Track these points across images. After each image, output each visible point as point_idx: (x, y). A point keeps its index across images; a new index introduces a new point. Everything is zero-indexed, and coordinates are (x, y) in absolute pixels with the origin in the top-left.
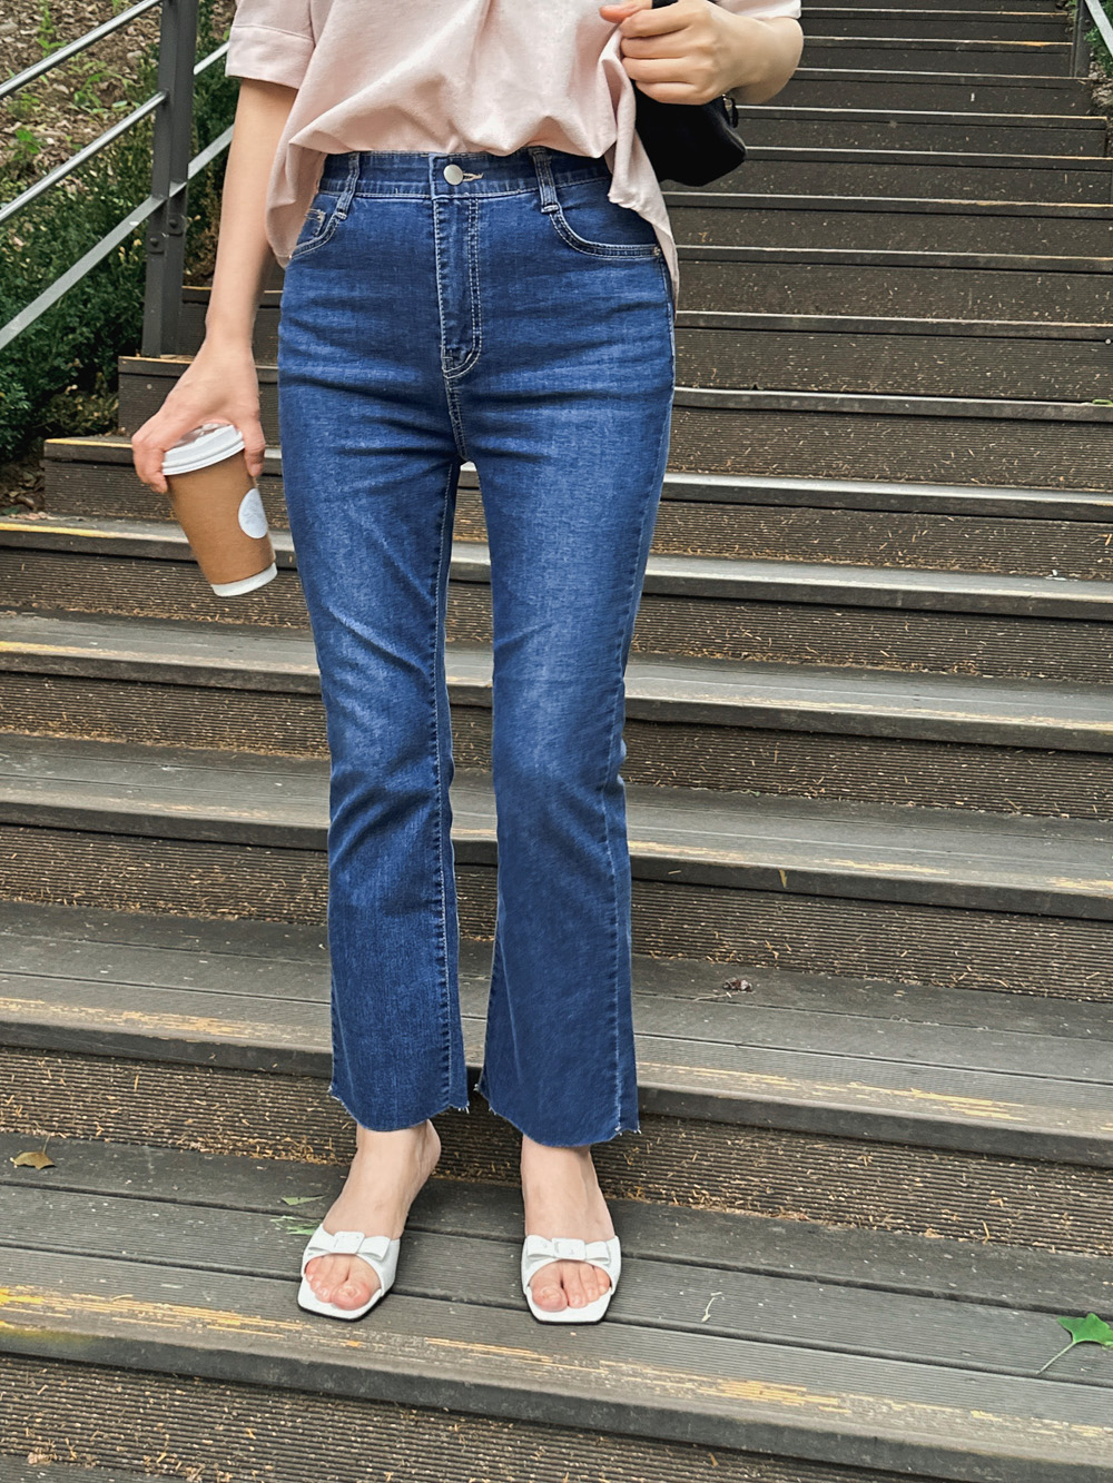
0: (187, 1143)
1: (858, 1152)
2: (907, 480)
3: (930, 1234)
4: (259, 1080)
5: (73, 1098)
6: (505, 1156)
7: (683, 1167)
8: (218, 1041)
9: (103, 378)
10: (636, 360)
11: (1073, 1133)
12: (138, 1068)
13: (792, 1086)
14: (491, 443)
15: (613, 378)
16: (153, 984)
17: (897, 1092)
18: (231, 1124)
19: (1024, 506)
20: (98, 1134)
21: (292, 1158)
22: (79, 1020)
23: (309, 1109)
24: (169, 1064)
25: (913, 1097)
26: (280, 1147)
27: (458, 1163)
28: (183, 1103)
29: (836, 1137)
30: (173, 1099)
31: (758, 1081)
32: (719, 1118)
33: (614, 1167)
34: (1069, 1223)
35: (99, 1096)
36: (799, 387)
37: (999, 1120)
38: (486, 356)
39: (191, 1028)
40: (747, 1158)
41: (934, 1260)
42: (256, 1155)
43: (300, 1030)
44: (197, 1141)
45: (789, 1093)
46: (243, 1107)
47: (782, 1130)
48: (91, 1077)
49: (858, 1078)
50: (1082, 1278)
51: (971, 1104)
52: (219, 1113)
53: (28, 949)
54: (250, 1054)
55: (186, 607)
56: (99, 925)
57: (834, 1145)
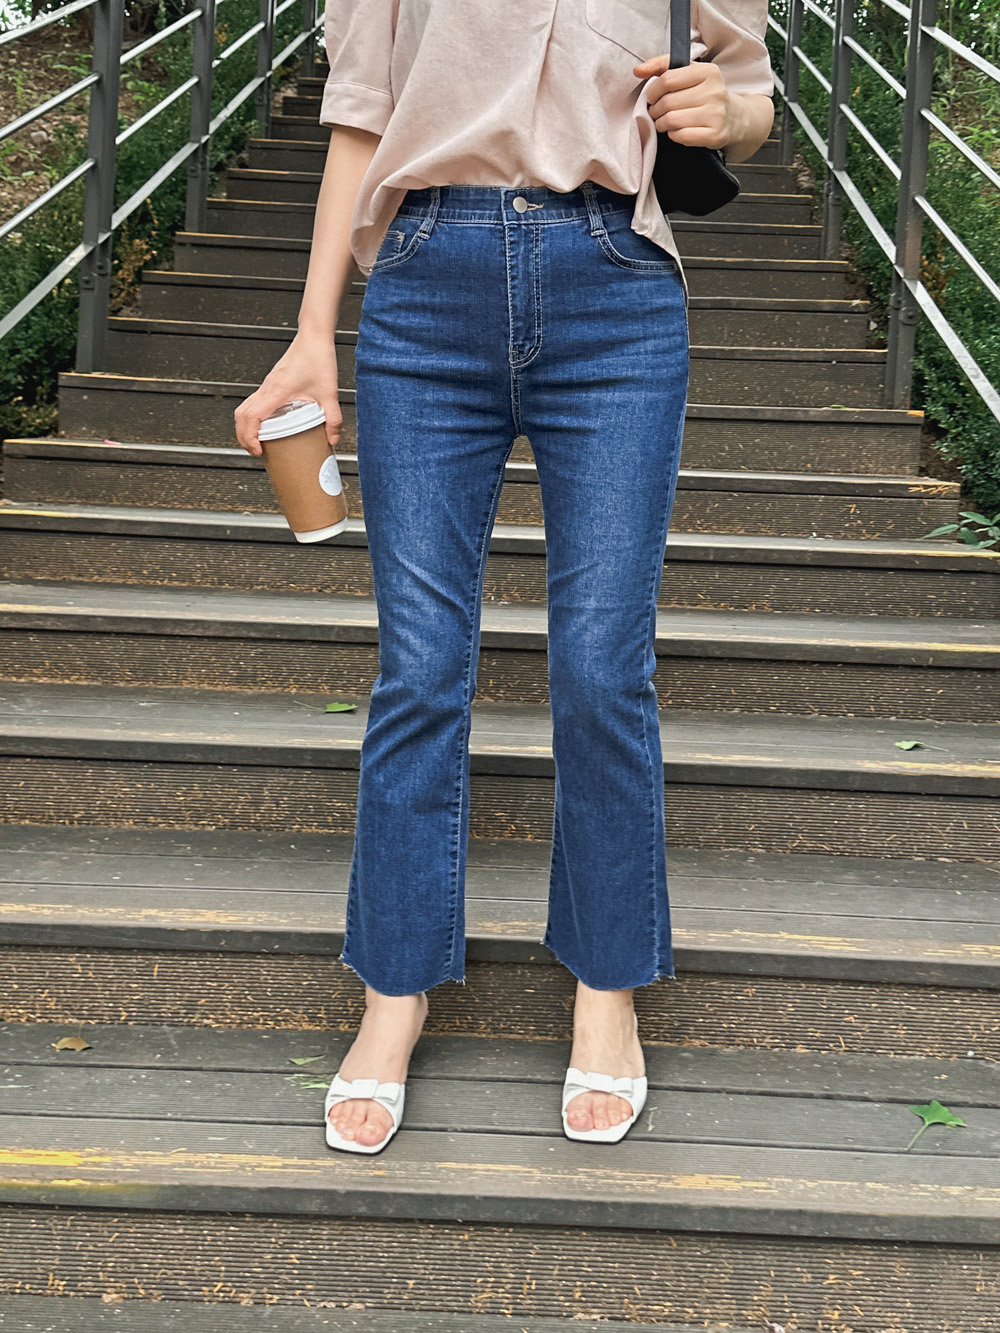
0: (200, 1020)
1: (745, 986)
3: (800, 1050)
4: (261, 961)
8: (227, 928)
9: (44, 391)
10: (665, 352)
12: (157, 957)
13: (691, 935)
14: (546, 420)
15: (649, 366)
16: (160, 885)
17: (768, 935)
18: (238, 1000)
20: (123, 1018)
21: (290, 1026)
22: (105, 919)
23: (305, 983)
24: (185, 952)
25: (782, 938)
26: (280, 1018)
28: (197, 986)
29: (728, 974)
30: (188, 983)
34: (903, 1032)
35: (123, 985)
37: (850, 952)
38: (546, 351)
39: (202, 919)
41: (807, 1069)
42: (259, 1027)
43: (294, 916)
44: (209, 1018)
45: (690, 942)
46: (248, 985)
47: (686, 972)
48: (117, 968)
49: (743, 927)
50: (918, 1075)
51: (828, 941)
52: (227, 992)
53: (45, 863)
54: (255, 938)
55: (138, 573)
56: (101, 840)
57: (726, 981)
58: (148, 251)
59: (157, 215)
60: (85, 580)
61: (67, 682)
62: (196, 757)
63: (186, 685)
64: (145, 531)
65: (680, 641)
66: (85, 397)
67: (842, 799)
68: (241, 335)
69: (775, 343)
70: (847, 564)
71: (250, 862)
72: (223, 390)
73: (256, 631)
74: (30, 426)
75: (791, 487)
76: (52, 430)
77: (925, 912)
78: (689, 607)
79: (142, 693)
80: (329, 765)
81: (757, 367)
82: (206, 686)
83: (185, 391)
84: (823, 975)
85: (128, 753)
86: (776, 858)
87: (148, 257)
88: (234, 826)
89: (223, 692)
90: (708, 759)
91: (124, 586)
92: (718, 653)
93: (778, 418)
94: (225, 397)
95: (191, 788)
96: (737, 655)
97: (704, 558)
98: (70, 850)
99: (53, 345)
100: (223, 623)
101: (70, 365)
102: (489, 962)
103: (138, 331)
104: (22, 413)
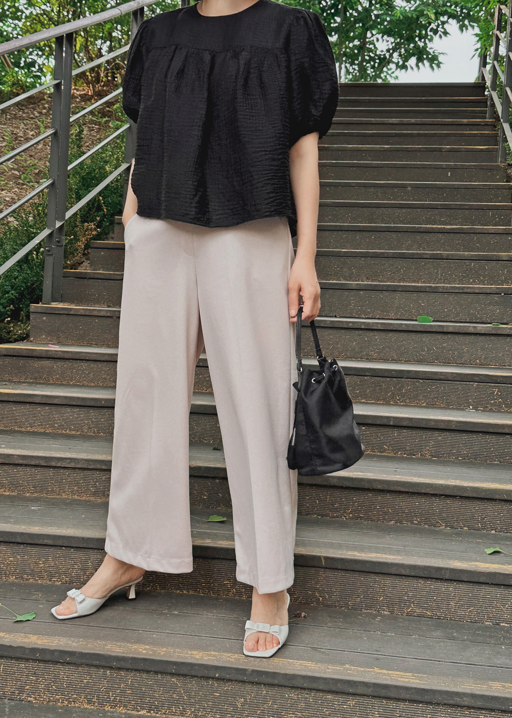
0: (26, 698)
1: (348, 699)
2: (405, 361)
4: (61, 666)
7: (265, 708)
8: (41, 647)
11: (448, 689)
12: (3, 661)
13: (316, 667)
17: (367, 669)
18: (47, 688)
19: (455, 375)
21: (77, 705)
23: (85, 681)
24: (18, 659)
25: (374, 672)
26: (71, 700)
27: (157, 707)
28: (24, 679)
29: (337, 692)
30: (20, 676)
31: (301, 665)
32: (282, 684)
33: (232, 708)
36: (357, 316)
37: (414, 683)
39: (28, 640)
40: (295, 703)
42: (59, 704)
43: (82, 641)
44: (31, 697)
45: (315, 670)
46: (53, 680)
47: (311, 689)
49: (352, 663)
51: (401, 675)
52: (41, 683)
54: (55, 654)
55: (52, 426)
57: (336, 696)
58: (95, 230)
59: (105, 206)
60: (23, 430)
62: (50, 542)
63: (64, 496)
64: (56, 401)
65: (356, 479)
66: (45, 318)
67: (439, 584)
69: (472, 280)
70: (478, 430)
73: (105, 465)
74: (15, 335)
75: (455, 377)
76: (24, 338)
77: (475, 660)
78: (378, 454)
79: (36, 500)
81: (453, 298)
82: (76, 497)
83: (99, 314)
84: (396, 696)
85: (12, 538)
86: (395, 618)
87: (94, 233)
88: (71, 583)
89: (85, 500)
90: (355, 556)
91: (44, 434)
92: (379, 487)
93: (457, 331)
95: (47, 560)
96: (392, 488)
97: (387, 424)
99: (34, 286)
100: (87, 460)
101: (38, 300)
102: (192, 676)
103: (82, 277)
104: (10, 328)
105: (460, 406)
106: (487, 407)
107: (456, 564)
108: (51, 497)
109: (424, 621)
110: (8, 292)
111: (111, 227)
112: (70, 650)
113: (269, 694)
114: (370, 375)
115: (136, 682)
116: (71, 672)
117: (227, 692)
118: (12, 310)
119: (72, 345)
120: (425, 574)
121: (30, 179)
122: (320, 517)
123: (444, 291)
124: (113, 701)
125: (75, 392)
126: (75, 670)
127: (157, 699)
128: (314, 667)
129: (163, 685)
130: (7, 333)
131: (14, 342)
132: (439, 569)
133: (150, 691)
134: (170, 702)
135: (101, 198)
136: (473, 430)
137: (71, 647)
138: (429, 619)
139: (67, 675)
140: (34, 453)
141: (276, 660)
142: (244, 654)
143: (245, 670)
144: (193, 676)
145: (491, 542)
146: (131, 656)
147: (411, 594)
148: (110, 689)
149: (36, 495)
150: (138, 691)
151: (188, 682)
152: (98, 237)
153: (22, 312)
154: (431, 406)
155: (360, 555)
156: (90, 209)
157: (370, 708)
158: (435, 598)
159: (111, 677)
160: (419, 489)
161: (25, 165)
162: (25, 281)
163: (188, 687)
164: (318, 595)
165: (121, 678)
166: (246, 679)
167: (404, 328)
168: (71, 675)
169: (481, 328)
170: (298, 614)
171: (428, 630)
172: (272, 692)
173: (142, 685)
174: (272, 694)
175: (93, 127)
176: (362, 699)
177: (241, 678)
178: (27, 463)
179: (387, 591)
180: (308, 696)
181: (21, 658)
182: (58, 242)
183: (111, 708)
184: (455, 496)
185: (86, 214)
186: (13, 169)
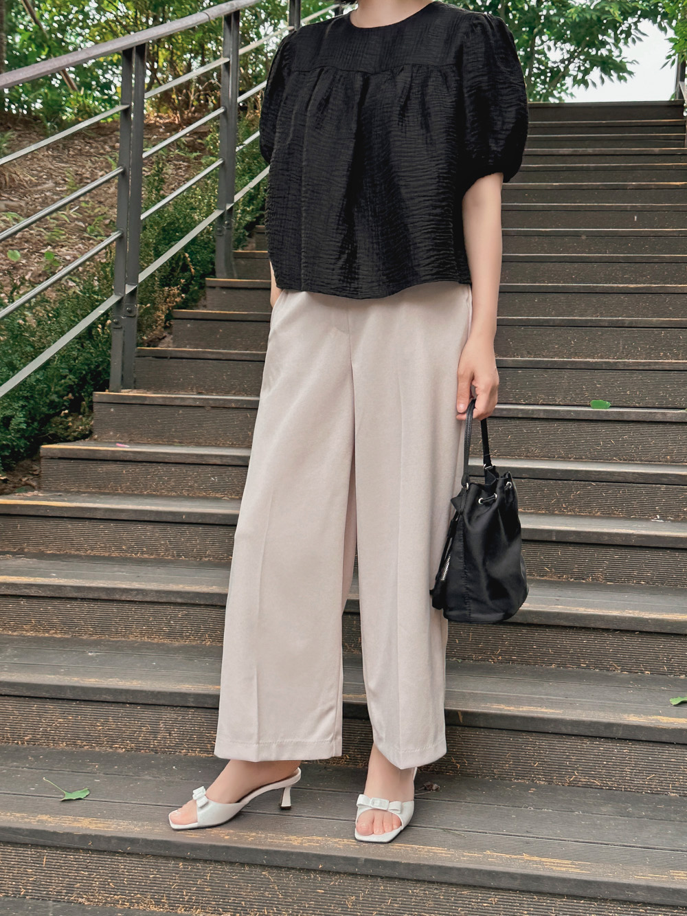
0: (77, 899)
1: (489, 895)
2: (575, 458)
4: (120, 858)
5: (6, 871)
6: (273, 904)
7: (382, 908)
8: (93, 833)
9: (86, 405)
11: (617, 880)
12: (45, 851)
13: (449, 854)
17: (514, 856)
18: (103, 886)
19: (637, 476)
20: (22, 893)
21: (141, 907)
22: (9, 821)
23: (151, 876)
24: (64, 849)
25: (523, 859)
26: (134, 901)
27: (244, 909)
28: (73, 874)
29: (475, 886)
30: (67, 871)
31: (428, 852)
32: (403, 876)
33: (340, 909)
35: (22, 869)
36: (514, 402)
39: (79, 825)
40: (422, 901)
42: (119, 906)
43: (146, 825)
44: (83, 898)
45: (446, 859)
46: (111, 875)
47: (441, 883)
48: (17, 857)
49: (494, 848)
51: (557, 863)
52: (96, 879)
54: (113, 841)
55: (119, 549)
56: (36, 757)
57: (474, 891)
58: (179, 295)
59: (193, 265)
60: (81, 553)
61: (47, 635)
62: (109, 698)
63: (132, 638)
64: (123, 517)
66: (112, 410)
67: (610, 745)
68: (236, 358)
69: (662, 354)
70: (665, 546)
71: (136, 780)
72: (211, 402)
73: (181, 597)
74: (75, 431)
75: (636, 478)
76: (84, 436)
77: (655, 842)
78: (538, 578)
79: (96, 644)
80: (206, 706)
81: (637, 377)
82: (146, 639)
83: (182, 404)
84: (551, 891)
85: (60, 694)
86: (555, 790)
87: (178, 299)
88: (138, 749)
89: (157, 644)
90: (502, 709)
91: (108, 558)
92: (536, 621)
93: (640, 419)
94: (212, 407)
95: (107, 720)
96: (553, 623)
97: (548, 539)
98: (11, 765)
99: (100, 369)
100: (158, 592)
101: (104, 386)
102: (288, 868)
103: (161, 356)
104: (68, 422)
105: (644, 515)
106: (678, 516)
107: (631, 719)
108: (115, 639)
109: (591, 793)
110: (65, 377)
111: (202, 291)
112: (132, 836)
113: (387, 890)
114: (528, 476)
115: (217, 877)
116: (133, 865)
117: (334, 888)
118: (71, 400)
119: (148, 444)
120: (592, 732)
121: (99, 232)
122: (460, 661)
123: (626, 368)
124: (187, 901)
125: (147, 504)
126: (138, 863)
127: (243, 898)
128: (445, 854)
129: (251, 880)
130: (65, 429)
131: (74, 441)
132: (609, 726)
133: (234, 888)
134: (261, 902)
135: (187, 255)
136: (657, 545)
137: (132, 832)
138: (597, 790)
139: (128, 869)
140: (92, 583)
141: (396, 846)
142: (356, 839)
143: (356, 859)
144: (290, 869)
145: (680, 689)
146: (210, 843)
147: (574, 757)
148: (183, 886)
149: (95, 637)
150: (220, 888)
151: (283, 877)
152: (185, 304)
153: (84, 403)
154: (608, 515)
155: (508, 708)
156: (173, 270)
157: (517, 906)
158: (605, 763)
159: (184, 871)
160: (587, 622)
161: (92, 214)
162: (87, 362)
163: (284, 883)
164: (455, 761)
165: (198, 872)
166: (358, 871)
167: (573, 416)
168: (133, 868)
169: (671, 415)
170: (428, 786)
171: (595, 805)
172: (391, 887)
173: (224, 881)
174: (391, 890)
175: (180, 165)
176: (507, 894)
177: (351, 869)
178: (83, 597)
179: (544, 755)
180: (437, 892)
181: (69, 848)
182: (130, 312)
183: (185, 910)
184: (635, 631)
185: (168, 275)
186: (77, 219)
